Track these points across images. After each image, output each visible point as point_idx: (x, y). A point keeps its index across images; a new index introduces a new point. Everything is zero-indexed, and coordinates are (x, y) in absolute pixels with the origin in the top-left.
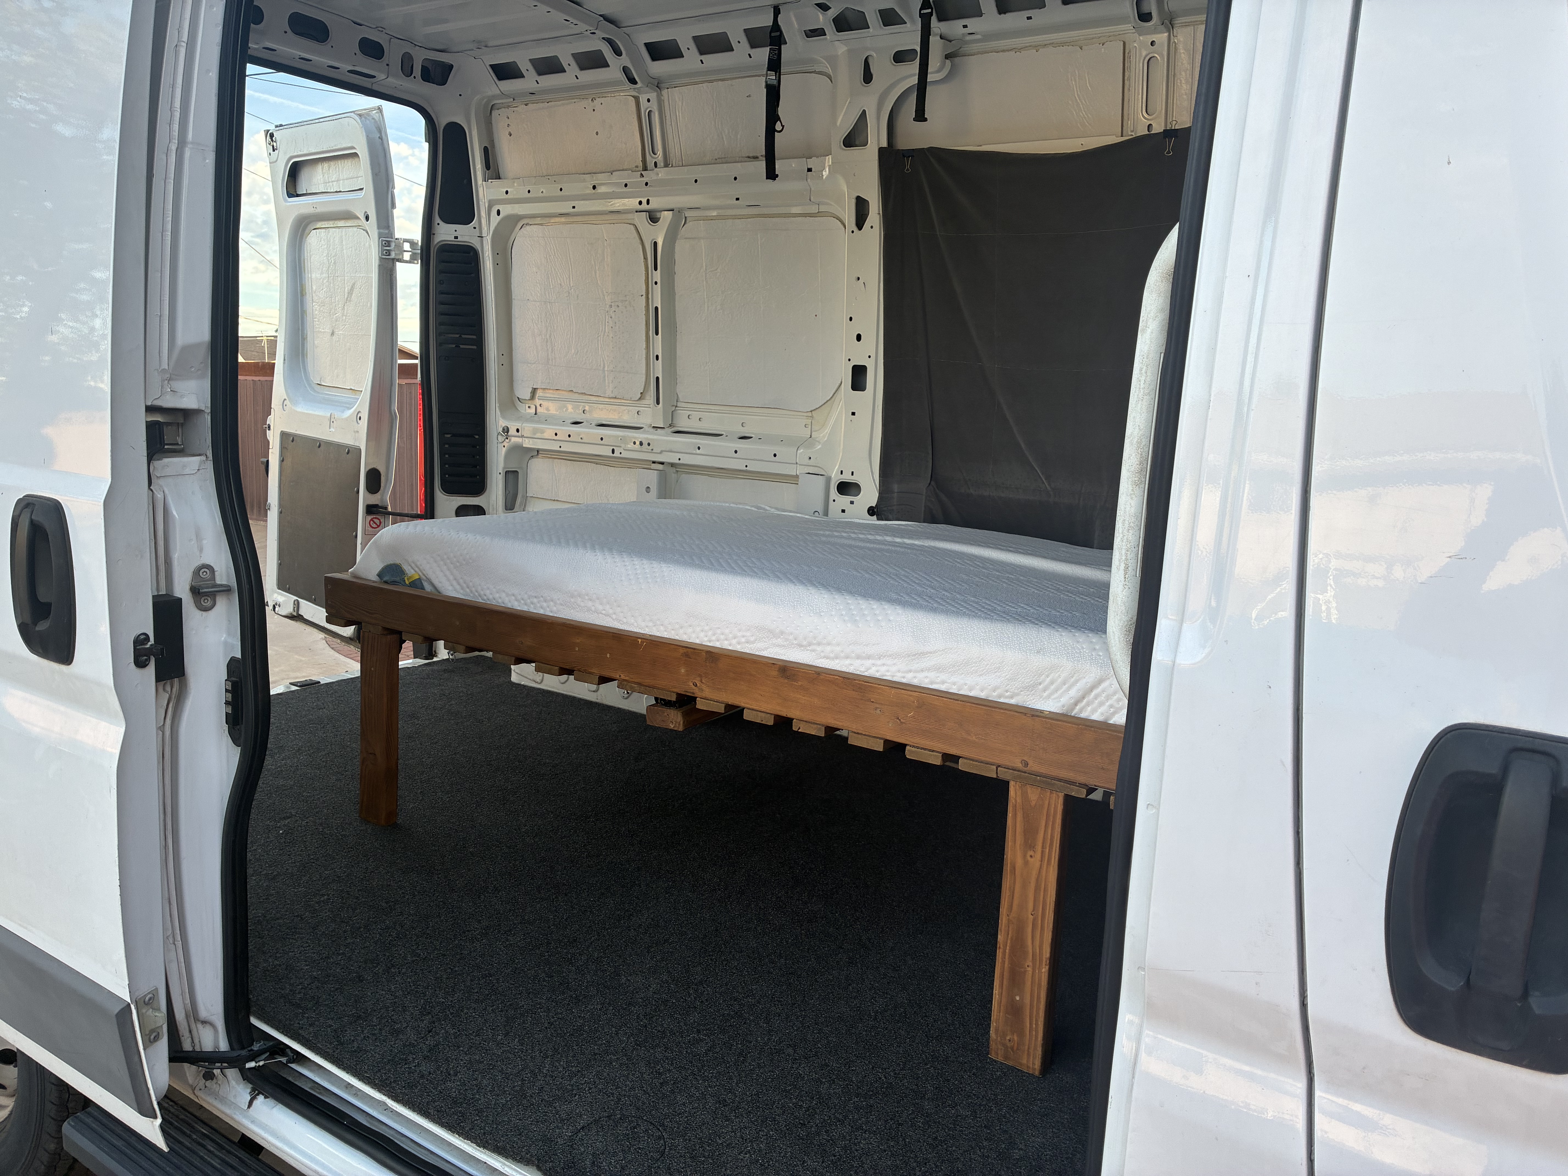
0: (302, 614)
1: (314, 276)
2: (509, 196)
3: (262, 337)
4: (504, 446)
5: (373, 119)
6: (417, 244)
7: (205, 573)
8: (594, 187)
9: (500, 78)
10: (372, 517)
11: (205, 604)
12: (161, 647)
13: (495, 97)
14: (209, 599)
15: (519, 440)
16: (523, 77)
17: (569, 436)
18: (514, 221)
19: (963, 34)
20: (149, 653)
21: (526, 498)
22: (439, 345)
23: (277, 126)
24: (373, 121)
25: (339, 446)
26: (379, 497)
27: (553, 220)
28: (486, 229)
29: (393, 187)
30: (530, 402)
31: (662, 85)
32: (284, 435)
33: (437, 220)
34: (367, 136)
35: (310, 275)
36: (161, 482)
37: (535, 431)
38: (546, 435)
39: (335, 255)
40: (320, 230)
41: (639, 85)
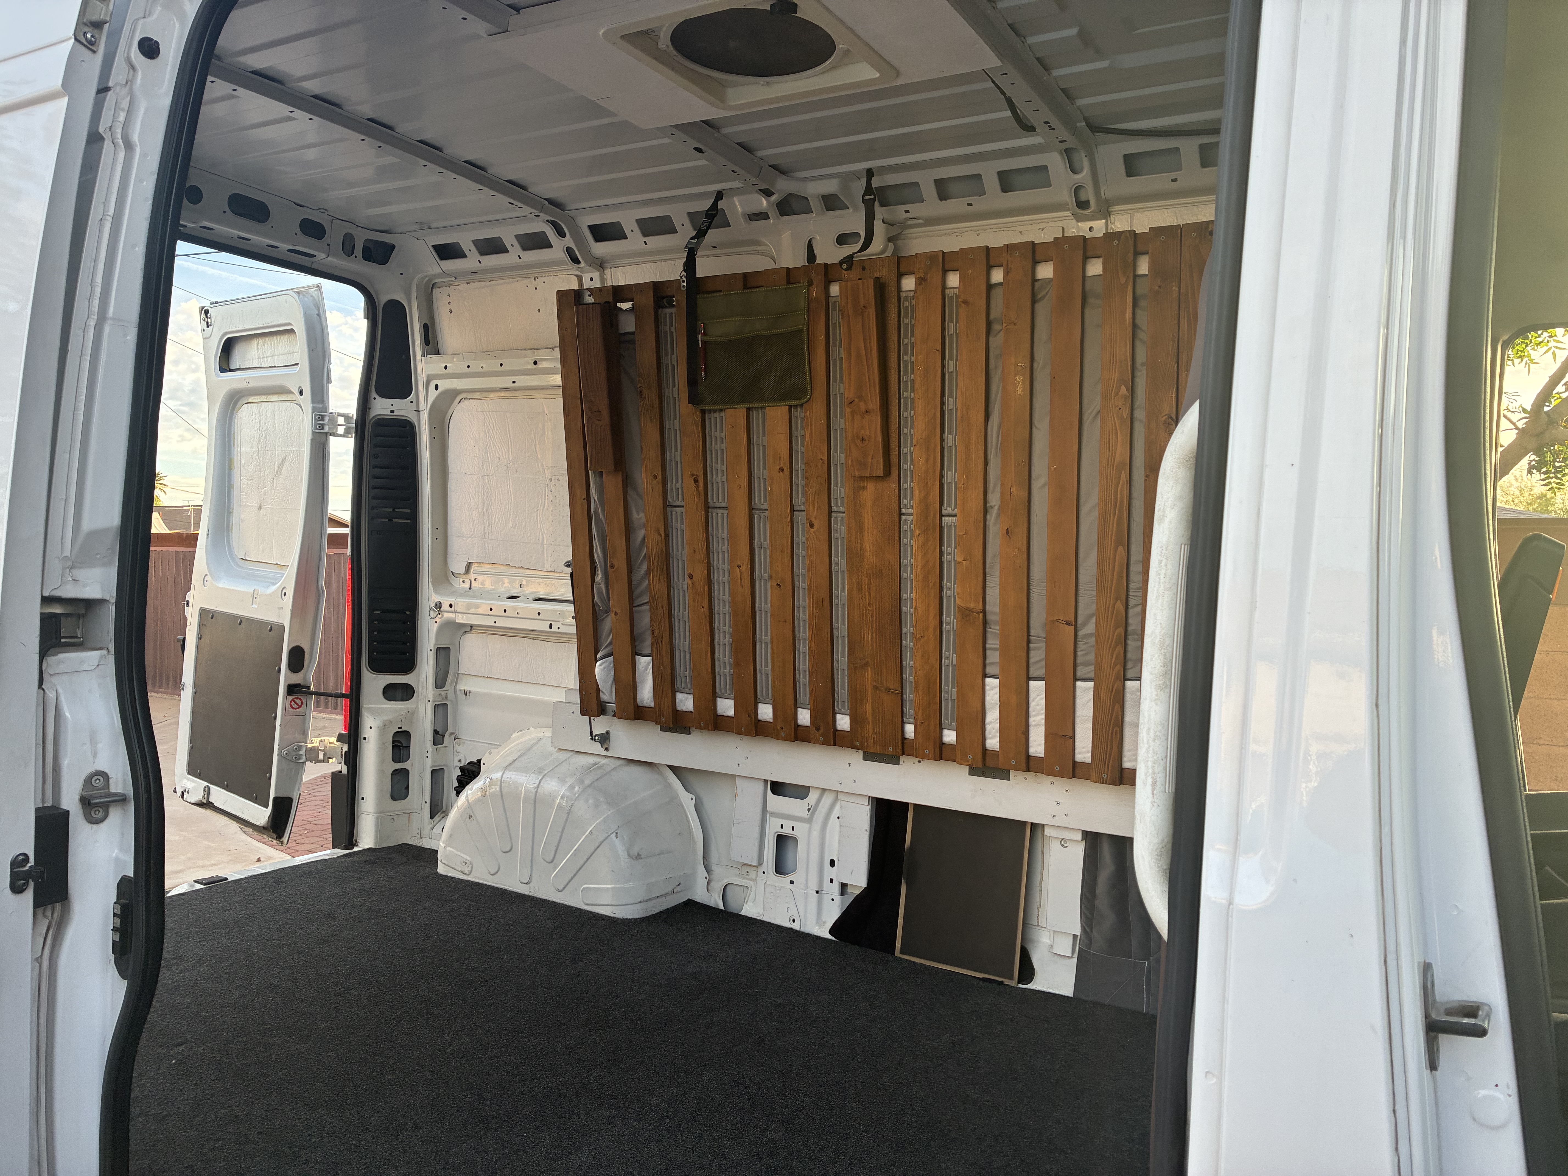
0: (212, 802)
1: (243, 449)
2: (448, 371)
3: (189, 506)
4: (436, 622)
5: (312, 296)
6: (352, 418)
7: (98, 781)
8: (535, 363)
9: (442, 258)
10: (294, 697)
11: (95, 816)
12: (42, 869)
13: (438, 276)
14: (101, 810)
15: (452, 615)
16: (466, 257)
17: (505, 611)
18: (451, 396)
19: (905, 219)
20: (27, 876)
21: (457, 675)
22: (371, 519)
23: (212, 303)
24: (311, 298)
25: (261, 624)
26: (302, 676)
27: (492, 395)
28: (423, 403)
29: (330, 362)
30: (464, 576)
31: (606, 265)
32: (203, 612)
33: (374, 394)
34: (305, 313)
35: (239, 449)
36: (54, 680)
37: (469, 606)
38: (480, 611)
39: (267, 429)
40: (251, 404)
41: (583, 264)
